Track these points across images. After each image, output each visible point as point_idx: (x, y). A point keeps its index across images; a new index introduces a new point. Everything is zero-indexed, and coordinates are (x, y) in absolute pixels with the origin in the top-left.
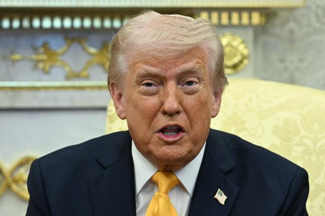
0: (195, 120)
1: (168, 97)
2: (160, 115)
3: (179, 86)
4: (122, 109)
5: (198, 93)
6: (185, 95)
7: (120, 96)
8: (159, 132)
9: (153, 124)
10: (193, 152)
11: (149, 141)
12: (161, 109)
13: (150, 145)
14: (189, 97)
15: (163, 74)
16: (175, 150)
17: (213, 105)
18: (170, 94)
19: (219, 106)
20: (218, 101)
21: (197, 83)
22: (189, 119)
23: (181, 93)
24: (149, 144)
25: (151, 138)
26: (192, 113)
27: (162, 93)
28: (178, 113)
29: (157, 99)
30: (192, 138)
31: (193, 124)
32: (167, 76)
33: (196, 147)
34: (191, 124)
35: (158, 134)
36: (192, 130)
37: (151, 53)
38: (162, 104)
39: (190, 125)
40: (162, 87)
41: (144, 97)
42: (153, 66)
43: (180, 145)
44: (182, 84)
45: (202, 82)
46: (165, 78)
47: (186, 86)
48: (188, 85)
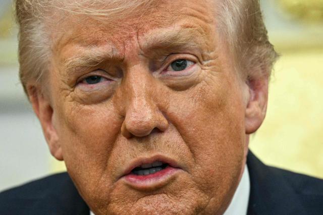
0: (201, 143)
1: (131, 100)
2: (122, 142)
3: (156, 74)
4: (57, 138)
5: (199, 86)
6: (171, 91)
7: (50, 110)
8: (127, 174)
9: (110, 163)
10: (206, 210)
11: (109, 196)
12: (122, 129)
13: (112, 205)
14: (179, 95)
15: (117, 53)
16: (163, 205)
17: (248, 106)
18: (136, 93)
19: (264, 106)
20: (261, 94)
21: (195, 62)
22: (186, 142)
23: (161, 87)
24: (109, 202)
25: (111, 191)
26: (191, 130)
27: (119, 93)
28: (158, 130)
29: (112, 108)
30: (199, 180)
31: (197, 151)
32: (126, 56)
33: (212, 199)
34: (192, 151)
35: (123, 180)
36: (195, 162)
37: (83, 11)
38: (123, 116)
39: (190, 154)
40: (120, 80)
41: (86, 107)
42: (96, 43)
43: (174, 193)
44: (162, 69)
45: (205, 63)
46: (122, 60)
47: (171, 72)
48: (176, 70)
